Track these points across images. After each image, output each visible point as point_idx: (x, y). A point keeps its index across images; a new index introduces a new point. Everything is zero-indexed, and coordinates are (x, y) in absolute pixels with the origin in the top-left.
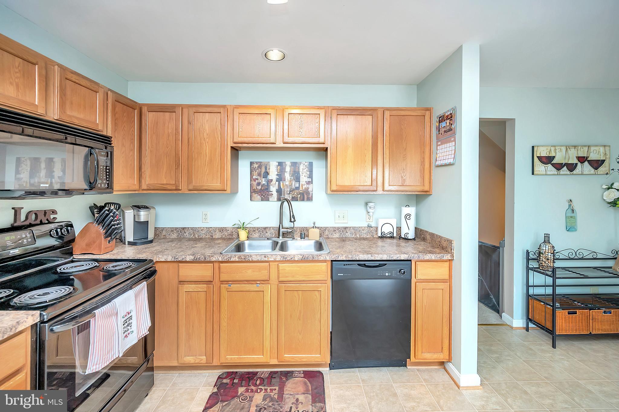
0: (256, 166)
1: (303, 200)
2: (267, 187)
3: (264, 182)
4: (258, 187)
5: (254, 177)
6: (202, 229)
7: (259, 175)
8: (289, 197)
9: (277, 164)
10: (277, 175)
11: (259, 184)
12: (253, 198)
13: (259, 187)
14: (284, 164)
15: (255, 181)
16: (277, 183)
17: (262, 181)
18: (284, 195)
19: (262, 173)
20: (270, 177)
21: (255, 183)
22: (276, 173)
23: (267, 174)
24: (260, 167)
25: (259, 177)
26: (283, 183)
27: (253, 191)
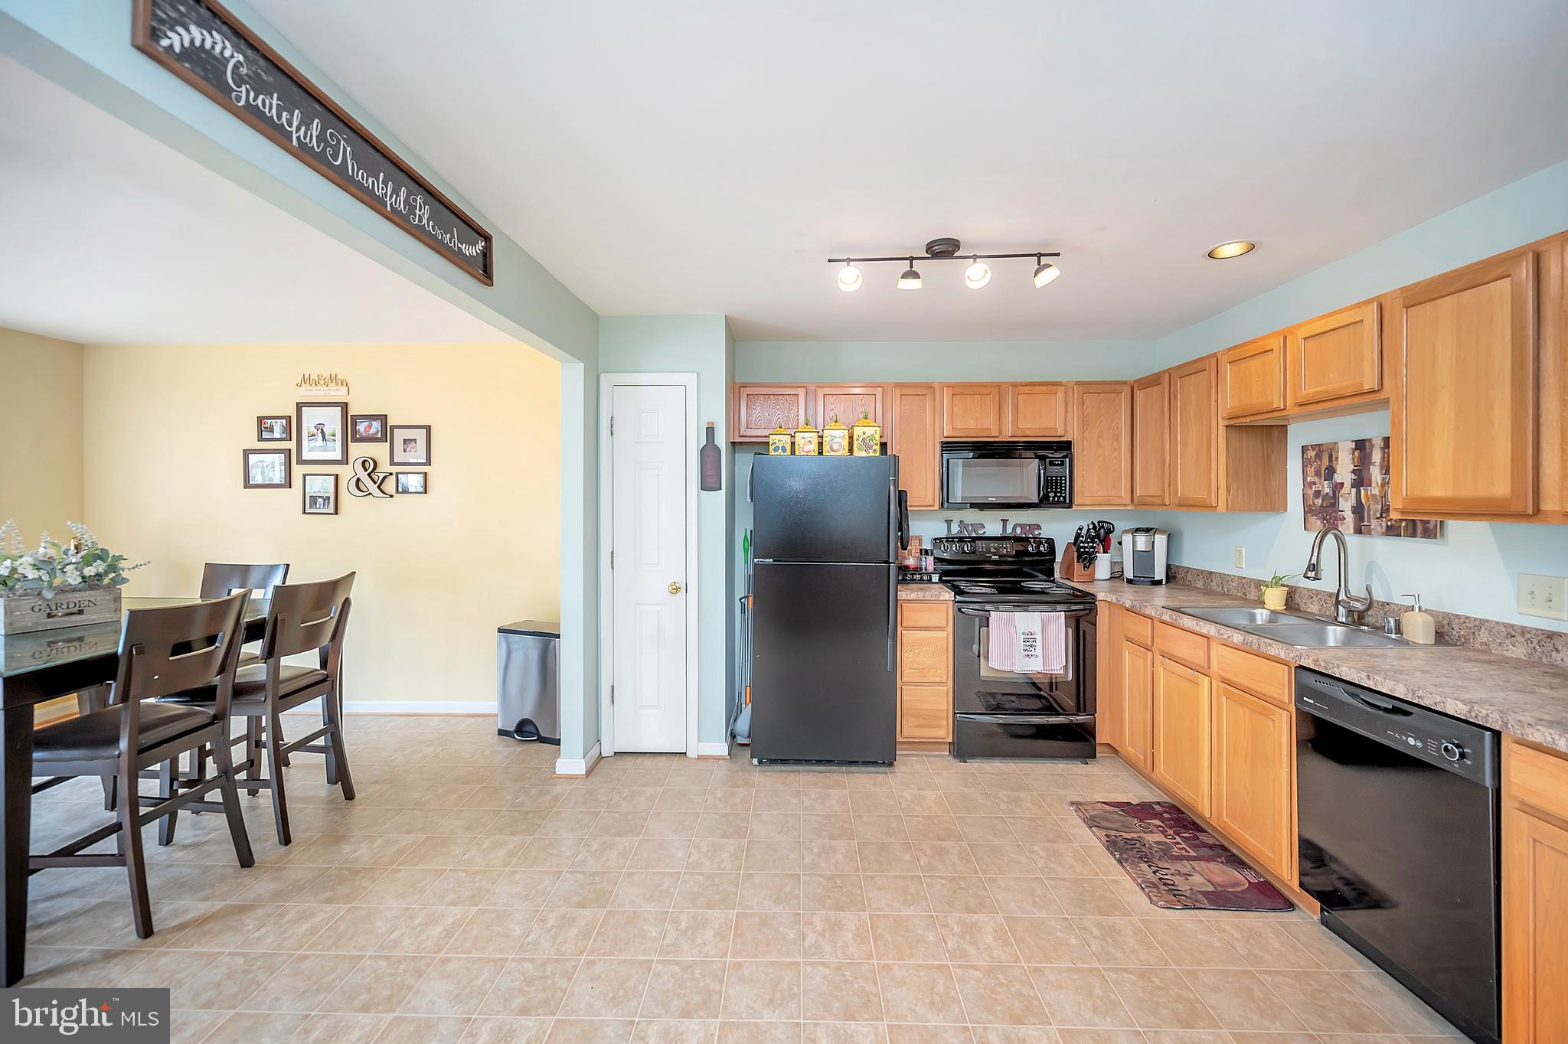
0: (1311, 454)
1: (1414, 535)
2: (1332, 501)
3: (1327, 490)
4: (1316, 501)
5: (1309, 479)
6: (1233, 578)
7: (1317, 473)
8: (1381, 525)
9: (1353, 445)
10: (1353, 472)
11: (1317, 493)
12: (1308, 525)
13: (1319, 502)
14: (1367, 443)
15: (1311, 488)
16: (1354, 491)
17: (1323, 488)
18: (1369, 521)
19: (1323, 469)
20: (1338, 478)
21: (1311, 493)
22: (1352, 467)
23: (1331, 472)
24: (1319, 456)
25: (1316, 479)
26: (1366, 491)
27: (1309, 510)
